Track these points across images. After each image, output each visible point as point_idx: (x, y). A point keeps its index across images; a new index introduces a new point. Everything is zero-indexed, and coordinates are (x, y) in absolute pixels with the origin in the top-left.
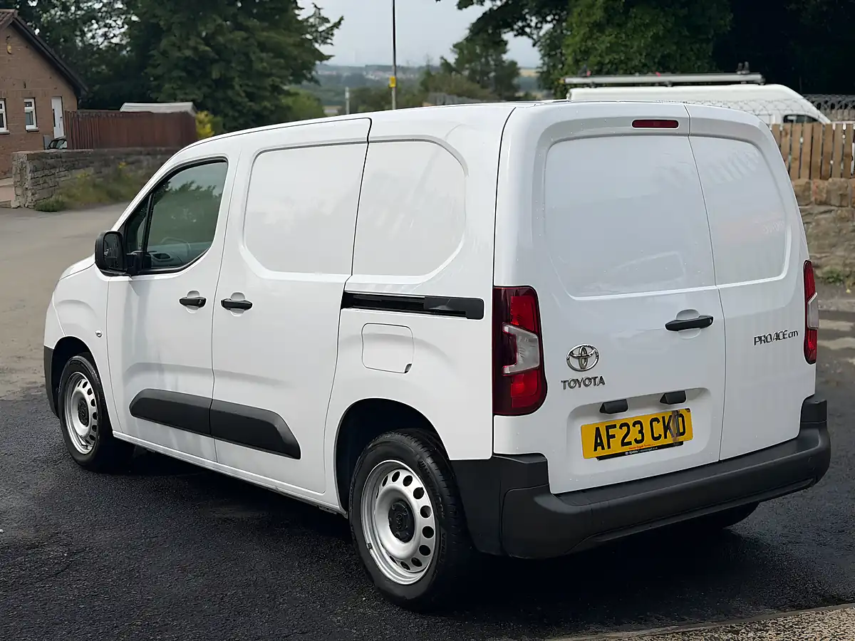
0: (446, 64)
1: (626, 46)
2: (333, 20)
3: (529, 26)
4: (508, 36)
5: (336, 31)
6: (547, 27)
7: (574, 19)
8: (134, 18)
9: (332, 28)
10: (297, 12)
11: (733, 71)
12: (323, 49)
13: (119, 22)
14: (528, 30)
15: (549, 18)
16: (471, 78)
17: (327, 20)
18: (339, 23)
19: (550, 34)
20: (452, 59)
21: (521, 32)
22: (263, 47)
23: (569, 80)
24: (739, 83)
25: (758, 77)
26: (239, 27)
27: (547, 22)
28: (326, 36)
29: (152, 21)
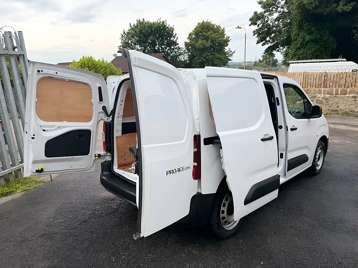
0: (260, 60)
1: (306, 53)
2: (233, 52)
3: (280, 49)
4: (274, 52)
5: (233, 54)
6: (285, 49)
7: (292, 47)
8: (190, 54)
9: (233, 53)
10: (225, 50)
11: (337, 58)
12: (230, 58)
13: (187, 55)
14: (280, 50)
15: (285, 47)
16: (266, 63)
17: (232, 52)
18: (234, 52)
19: (286, 51)
20: (261, 59)
21: (278, 51)
22: (217, 58)
23: (290, 62)
24: (339, 61)
25: (345, 59)
26: (211, 54)
27: (285, 48)
28: (231, 55)
29: (193, 54)
